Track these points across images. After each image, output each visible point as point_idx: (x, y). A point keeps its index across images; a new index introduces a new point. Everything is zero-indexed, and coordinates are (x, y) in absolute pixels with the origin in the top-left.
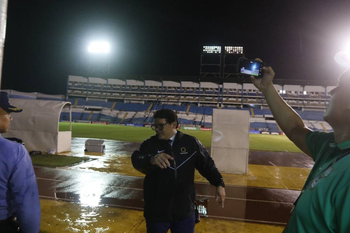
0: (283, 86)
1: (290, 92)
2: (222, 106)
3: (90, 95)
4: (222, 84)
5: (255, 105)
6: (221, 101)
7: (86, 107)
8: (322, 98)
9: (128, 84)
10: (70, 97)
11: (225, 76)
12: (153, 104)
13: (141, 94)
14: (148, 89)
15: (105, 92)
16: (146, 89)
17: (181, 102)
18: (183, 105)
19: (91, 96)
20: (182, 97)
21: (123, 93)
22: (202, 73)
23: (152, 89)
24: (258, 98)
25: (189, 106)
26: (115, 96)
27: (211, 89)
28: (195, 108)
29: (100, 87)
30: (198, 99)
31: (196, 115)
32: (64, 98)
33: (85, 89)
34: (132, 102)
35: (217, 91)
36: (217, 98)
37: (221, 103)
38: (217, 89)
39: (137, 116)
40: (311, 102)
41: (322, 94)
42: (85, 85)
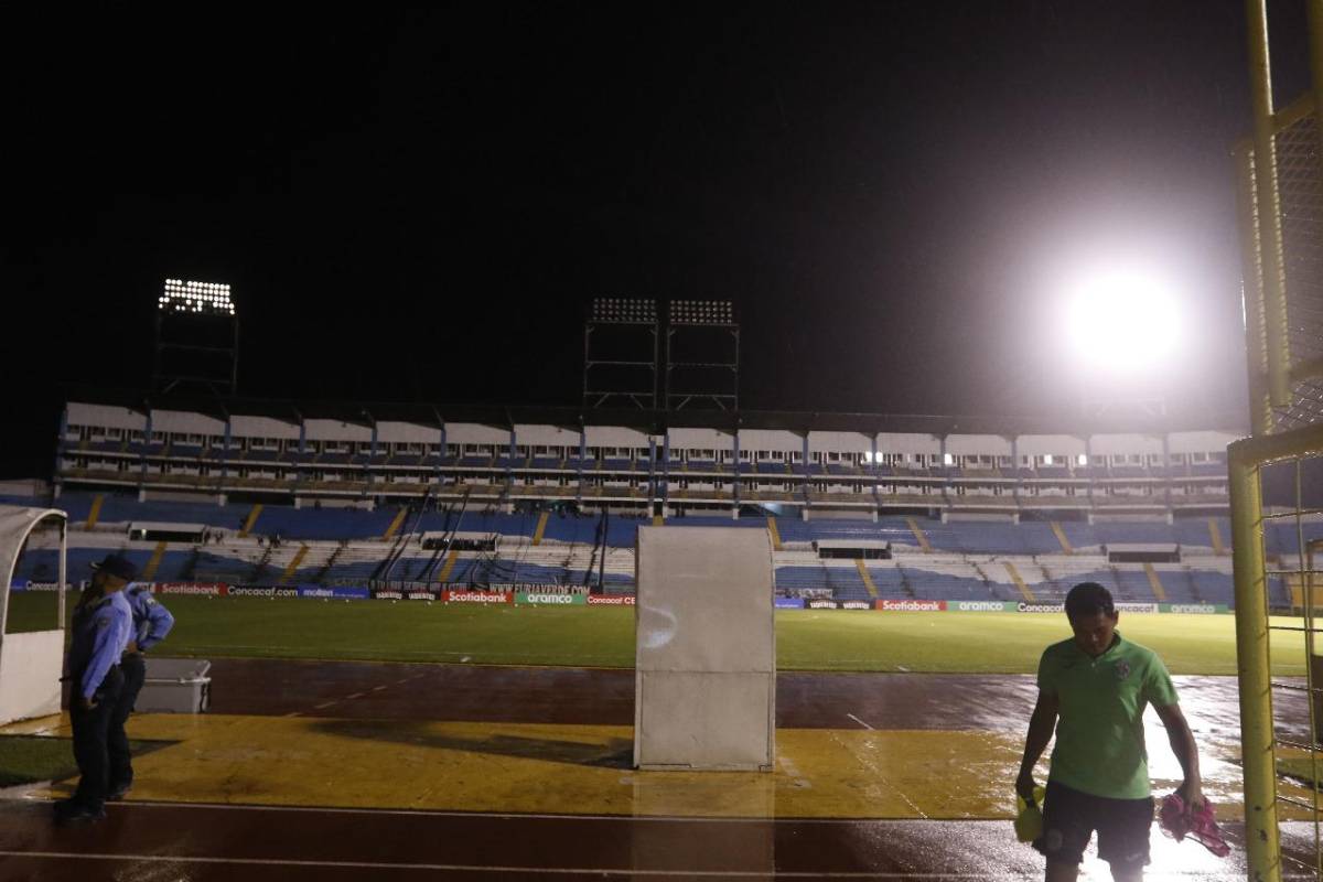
0: (874, 437)
1: (900, 456)
2: (666, 510)
3: (157, 478)
4: (664, 433)
5: (783, 506)
6: (662, 493)
7: (135, 526)
8: (1005, 477)
9: (310, 436)
10: (67, 487)
11: (675, 402)
12: (409, 512)
13: (362, 473)
14: (389, 453)
15: (215, 467)
16: (378, 452)
17: (515, 501)
18: (522, 511)
19: (157, 481)
20: (519, 482)
21: (290, 470)
22: (589, 393)
23: (403, 453)
24: (791, 481)
25: (544, 517)
26: (257, 482)
27: (626, 451)
28: (568, 522)
29: (195, 448)
30: (578, 488)
31: (572, 547)
32: (44, 491)
33: (137, 456)
34: (325, 503)
35: (647, 458)
36: (646, 484)
37: (661, 500)
38: (646, 452)
39: (343, 560)
40: (969, 492)
41: (1005, 463)
42: (133, 440)
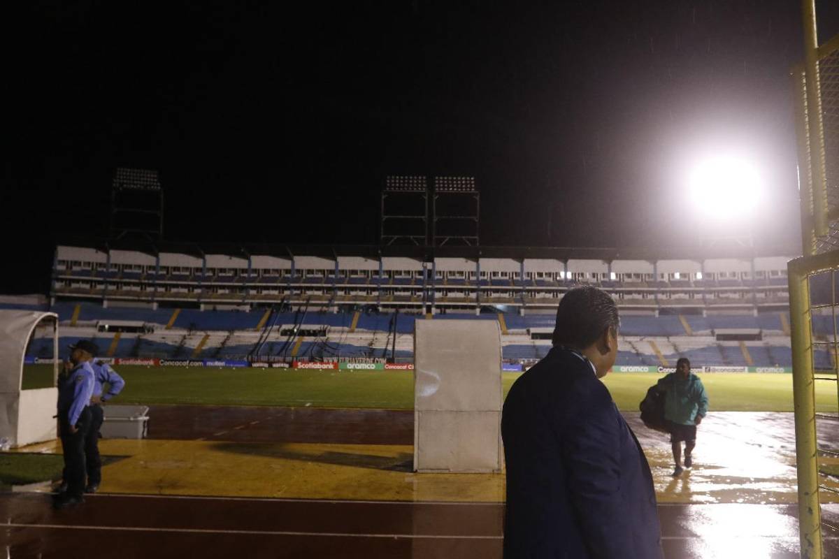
0: (565, 262)
1: (582, 275)
2: (434, 310)
3: (114, 293)
4: (432, 261)
5: (508, 307)
6: (431, 299)
7: (101, 323)
8: (649, 287)
9: (209, 265)
10: (59, 299)
11: (440, 241)
12: (272, 312)
13: (242, 288)
14: (259, 276)
15: (150, 285)
16: (252, 275)
17: (338, 305)
18: (343, 311)
19: (115, 295)
20: (341, 293)
21: (197, 287)
22: (385, 236)
23: (267, 275)
24: (514, 291)
25: (357, 315)
26: (176, 295)
27: (408, 272)
28: (372, 318)
29: (137, 274)
30: (378, 296)
31: (374, 334)
32: (44, 301)
33: (101, 279)
34: (219, 307)
35: (421, 277)
36: (421, 293)
37: (430, 303)
38: (421, 273)
39: (231, 343)
40: (627, 297)
41: (649, 278)
42: (99, 269)
